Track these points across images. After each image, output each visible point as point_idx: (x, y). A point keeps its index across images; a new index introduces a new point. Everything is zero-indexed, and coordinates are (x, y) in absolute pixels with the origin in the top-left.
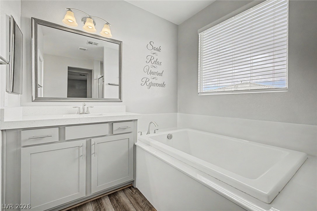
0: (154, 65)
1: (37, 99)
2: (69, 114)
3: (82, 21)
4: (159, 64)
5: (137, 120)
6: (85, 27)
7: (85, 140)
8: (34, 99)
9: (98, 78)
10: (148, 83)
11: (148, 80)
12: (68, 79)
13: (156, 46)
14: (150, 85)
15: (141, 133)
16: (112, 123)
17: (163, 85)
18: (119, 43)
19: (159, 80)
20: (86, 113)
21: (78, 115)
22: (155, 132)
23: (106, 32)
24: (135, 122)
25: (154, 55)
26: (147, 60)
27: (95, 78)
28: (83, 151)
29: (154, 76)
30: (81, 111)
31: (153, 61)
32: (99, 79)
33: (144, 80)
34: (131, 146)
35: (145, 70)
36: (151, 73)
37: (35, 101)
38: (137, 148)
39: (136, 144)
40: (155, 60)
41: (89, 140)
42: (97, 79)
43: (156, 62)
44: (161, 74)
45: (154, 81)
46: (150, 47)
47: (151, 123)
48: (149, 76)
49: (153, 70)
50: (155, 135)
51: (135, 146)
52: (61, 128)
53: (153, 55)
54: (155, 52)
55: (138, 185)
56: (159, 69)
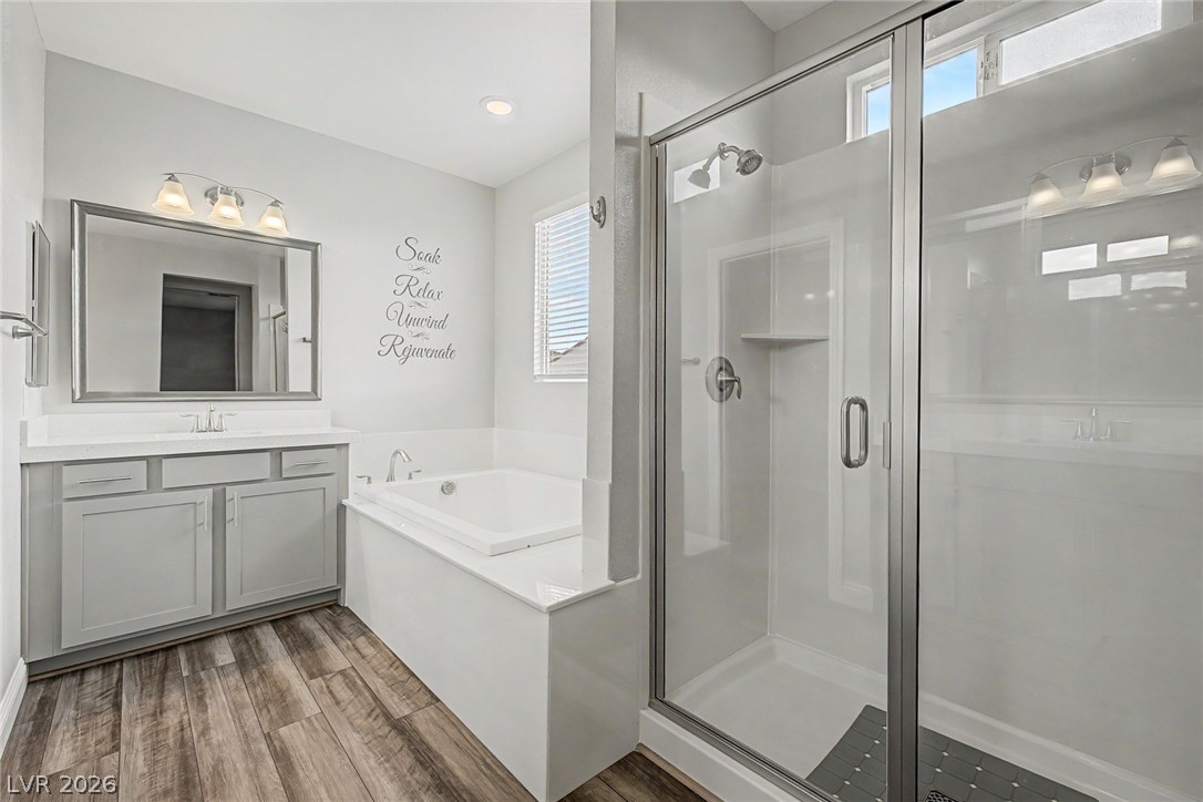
0: (417, 299)
1: (86, 397)
2: (169, 432)
3: (206, 195)
4: (435, 296)
5: (347, 445)
6: (212, 215)
7: (210, 490)
8: (78, 396)
9: (273, 315)
10: (399, 349)
11: (399, 340)
12: (164, 306)
13: (425, 247)
14: (406, 354)
15: (369, 479)
16: (278, 453)
17: (448, 353)
18: (313, 248)
19: (436, 339)
20: (215, 431)
21: (194, 434)
22: (410, 478)
23: (272, 225)
24: (344, 449)
25: (418, 274)
26: (396, 287)
27: (261, 316)
28: (206, 514)
29: (416, 330)
30: (204, 425)
31: (414, 290)
32: (275, 318)
33: (388, 341)
34: (332, 507)
35: (392, 314)
36: (409, 321)
37: (81, 401)
38: (348, 512)
39: (344, 502)
40: (422, 285)
41: (220, 491)
42: (268, 318)
43: (426, 292)
44: (441, 325)
45: (418, 344)
46: (406, 252)
47: (397, 452)
48: (403, 331)
49: (416, 313)
50: (410, 482)
51: (341, 509)
52: (153, 462)
53: (414, 273)
54: (421, 263)
55: (349, 600)
56: (434, 309)
